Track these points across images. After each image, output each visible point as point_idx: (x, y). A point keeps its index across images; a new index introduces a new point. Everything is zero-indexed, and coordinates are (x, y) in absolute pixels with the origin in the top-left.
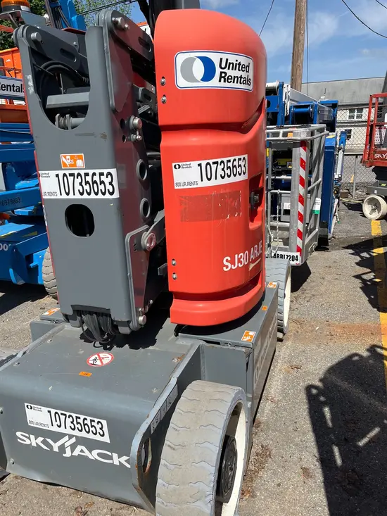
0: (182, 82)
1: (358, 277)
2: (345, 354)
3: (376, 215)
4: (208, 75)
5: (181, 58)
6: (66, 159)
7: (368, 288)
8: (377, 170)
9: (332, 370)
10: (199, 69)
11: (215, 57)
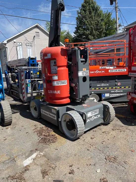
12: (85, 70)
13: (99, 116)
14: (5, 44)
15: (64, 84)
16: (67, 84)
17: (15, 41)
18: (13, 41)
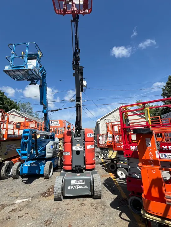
0: (88, 136)
1: (103, 168)
2: (106, 179)
3: (102, 158)
4: (91, 136)
5: (88, 134)
6: (77, 145)
7: (105, 170)
8: (100, 148)
9: (105, 181)
10: (90, 135)
11: (91, 134)
12: (79, 145)
13: (86, 187)
14: (99, 121)
15: (67, 155)
16: (69, 155)
17: (105, 118)
18: (104, 119)
